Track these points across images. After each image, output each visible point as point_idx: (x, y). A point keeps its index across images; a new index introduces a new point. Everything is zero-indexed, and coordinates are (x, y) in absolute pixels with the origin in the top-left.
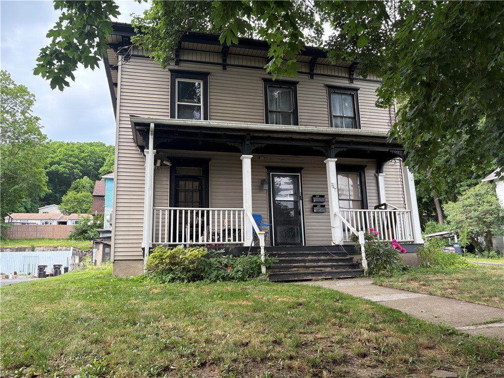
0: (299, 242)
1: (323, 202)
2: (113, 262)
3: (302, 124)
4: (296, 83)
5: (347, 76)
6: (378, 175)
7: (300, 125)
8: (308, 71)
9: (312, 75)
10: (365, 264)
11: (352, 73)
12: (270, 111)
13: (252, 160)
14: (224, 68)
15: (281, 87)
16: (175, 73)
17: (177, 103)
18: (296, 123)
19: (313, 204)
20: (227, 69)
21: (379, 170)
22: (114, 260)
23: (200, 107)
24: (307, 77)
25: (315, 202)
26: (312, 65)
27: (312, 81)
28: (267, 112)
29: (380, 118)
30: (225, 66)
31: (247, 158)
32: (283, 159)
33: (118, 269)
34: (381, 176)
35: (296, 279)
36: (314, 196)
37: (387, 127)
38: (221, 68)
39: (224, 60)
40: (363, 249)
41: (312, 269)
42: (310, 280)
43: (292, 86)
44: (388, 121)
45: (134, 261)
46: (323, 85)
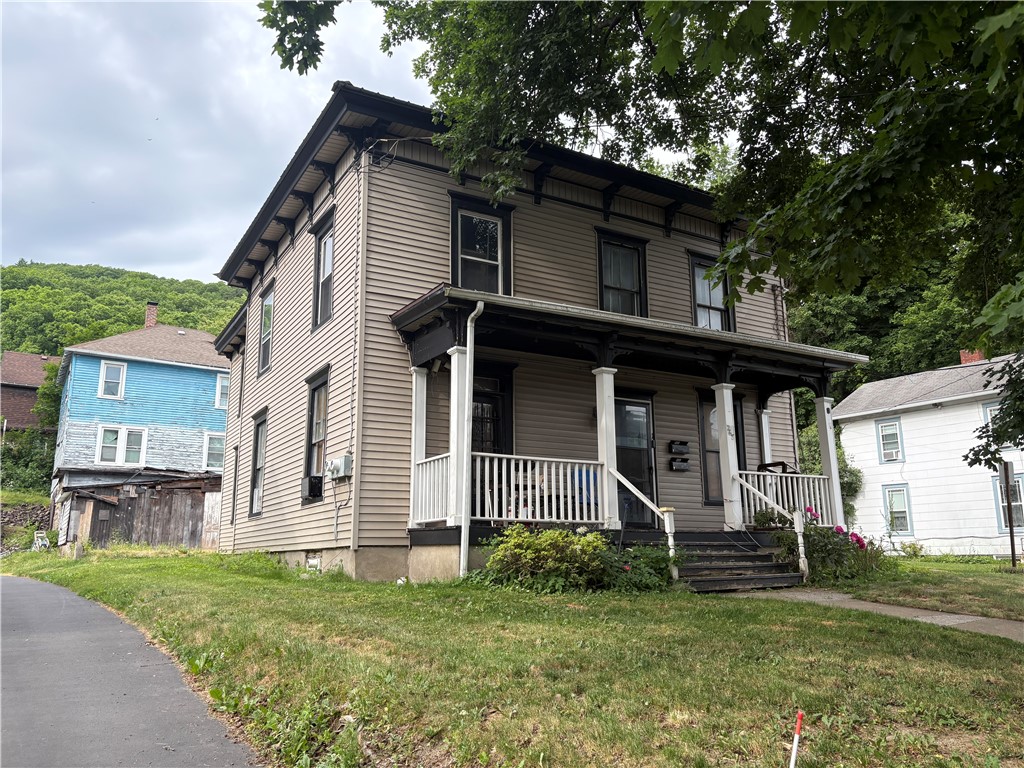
0: (650, 521)
1: (683, 454)
2: (356, 551)
3: (654, 314)
4: (644, 242)
5: (718, 238)
6: (762, 412)
7: (652, 316)
8: (662, 223)
9: (668, 230)
10: (803, 563)
11: (726, 234)
12: (606, 287)
13: (616, 376)
14: (537, 202)
15: (621, 246)
16: (459, 201)
17: (460, 256)
18: (644, 313)
19: (670, 456)
20: (542, 202)
21: (762, 404)
22: (359, 546)
23: (498, 266)
24: (659, 232)
25: (675, 453)
26: (669, 213)
27: (667, 240)
28: (603, 288)
29: (763, 315)
30: (538, 197)
31: (608, 373)
32: (626, 373)
33: (364, 564)
34: (766, 413)
35: (717, 588)
36: (673, 442)
37: (772, 332)
38: (531, 199)
39: (538, 187)
40: (800, 540)
41: (728, 571)
42: (734, 591)
43: (638, 245)
44: (773, 322)
45: (392, 549)
46: (683, 250)
